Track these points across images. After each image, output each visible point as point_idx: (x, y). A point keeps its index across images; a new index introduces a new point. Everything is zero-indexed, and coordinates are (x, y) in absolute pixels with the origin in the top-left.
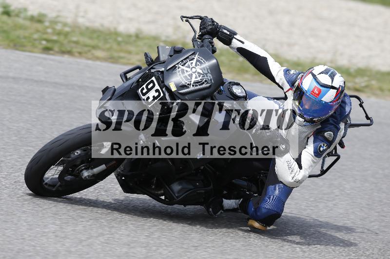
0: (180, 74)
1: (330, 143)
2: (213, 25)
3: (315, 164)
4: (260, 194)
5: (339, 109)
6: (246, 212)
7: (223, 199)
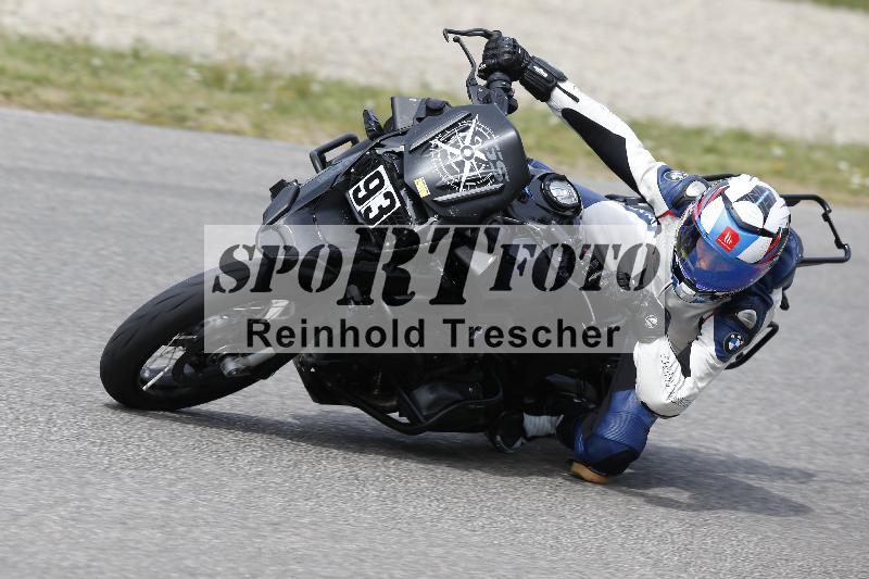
0: (437, 162)
1: (748, 334)
2: (516, 52)
7: (525, 416)
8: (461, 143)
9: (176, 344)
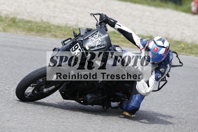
0: (90, 42)
1: (163, 74)
2: (106, 17)
3: (156, 84)
4: (129, 99)
5: (167, 58)
6: (122, 108)
7: (111, 102)
8: (95, 37)
9: (33, 86)
